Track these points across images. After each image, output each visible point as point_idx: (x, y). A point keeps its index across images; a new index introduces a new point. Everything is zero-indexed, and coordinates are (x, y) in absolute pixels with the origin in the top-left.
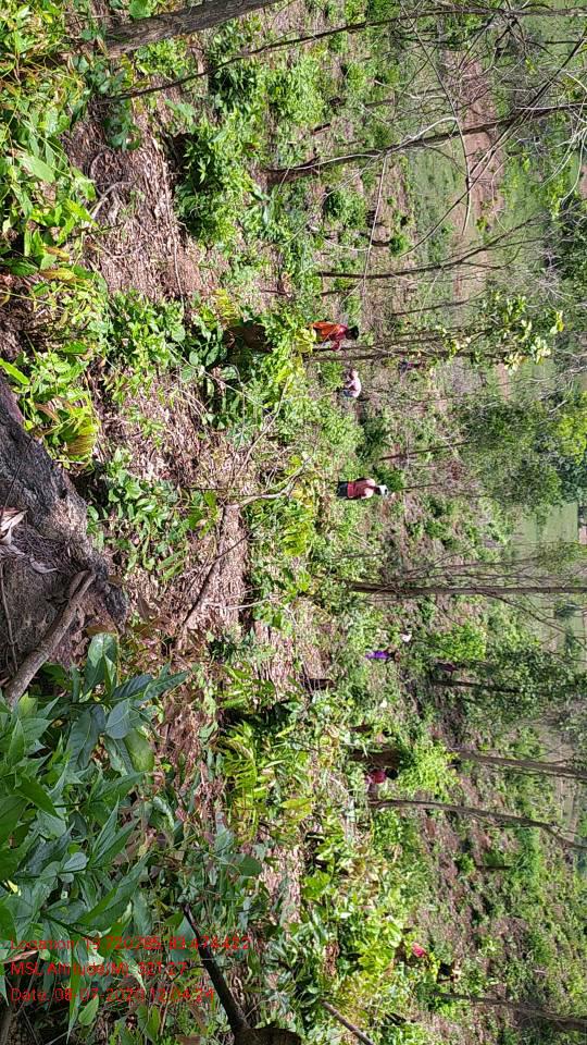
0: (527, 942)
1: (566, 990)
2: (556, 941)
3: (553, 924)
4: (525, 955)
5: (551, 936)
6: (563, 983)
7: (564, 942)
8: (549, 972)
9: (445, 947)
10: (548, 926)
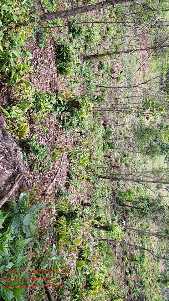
0: (141, 283)
1: (151, 298)
2: (149, 283)
3: (149, 278)
4: (140, 287)
5: (148, 281)
6: (150, 295)
7: (152, 284)
8: (146, 292)
9: (117, 282)
10: (147, 278)
